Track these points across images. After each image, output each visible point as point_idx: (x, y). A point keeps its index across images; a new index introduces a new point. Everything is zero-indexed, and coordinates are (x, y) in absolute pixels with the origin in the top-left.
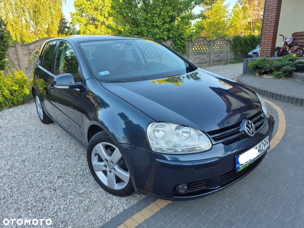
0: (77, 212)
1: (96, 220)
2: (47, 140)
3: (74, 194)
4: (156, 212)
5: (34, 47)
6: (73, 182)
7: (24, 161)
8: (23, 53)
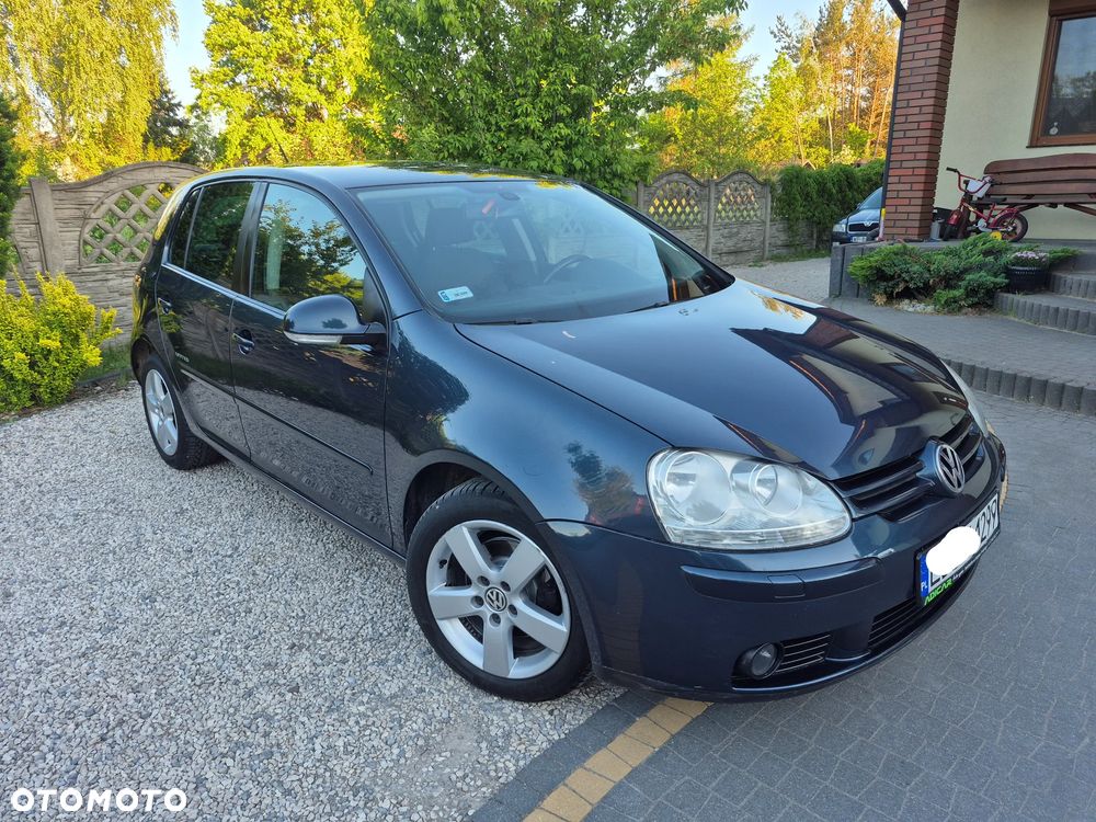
0: (394, 757)
1: (468, 780)
2: (209, 525)
3: (365, 700)
4: (661, 744)
5: (100, 195)
6: (350, 662)
7: (149, 598)
8: (60, 215)
